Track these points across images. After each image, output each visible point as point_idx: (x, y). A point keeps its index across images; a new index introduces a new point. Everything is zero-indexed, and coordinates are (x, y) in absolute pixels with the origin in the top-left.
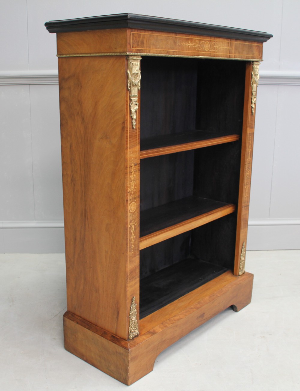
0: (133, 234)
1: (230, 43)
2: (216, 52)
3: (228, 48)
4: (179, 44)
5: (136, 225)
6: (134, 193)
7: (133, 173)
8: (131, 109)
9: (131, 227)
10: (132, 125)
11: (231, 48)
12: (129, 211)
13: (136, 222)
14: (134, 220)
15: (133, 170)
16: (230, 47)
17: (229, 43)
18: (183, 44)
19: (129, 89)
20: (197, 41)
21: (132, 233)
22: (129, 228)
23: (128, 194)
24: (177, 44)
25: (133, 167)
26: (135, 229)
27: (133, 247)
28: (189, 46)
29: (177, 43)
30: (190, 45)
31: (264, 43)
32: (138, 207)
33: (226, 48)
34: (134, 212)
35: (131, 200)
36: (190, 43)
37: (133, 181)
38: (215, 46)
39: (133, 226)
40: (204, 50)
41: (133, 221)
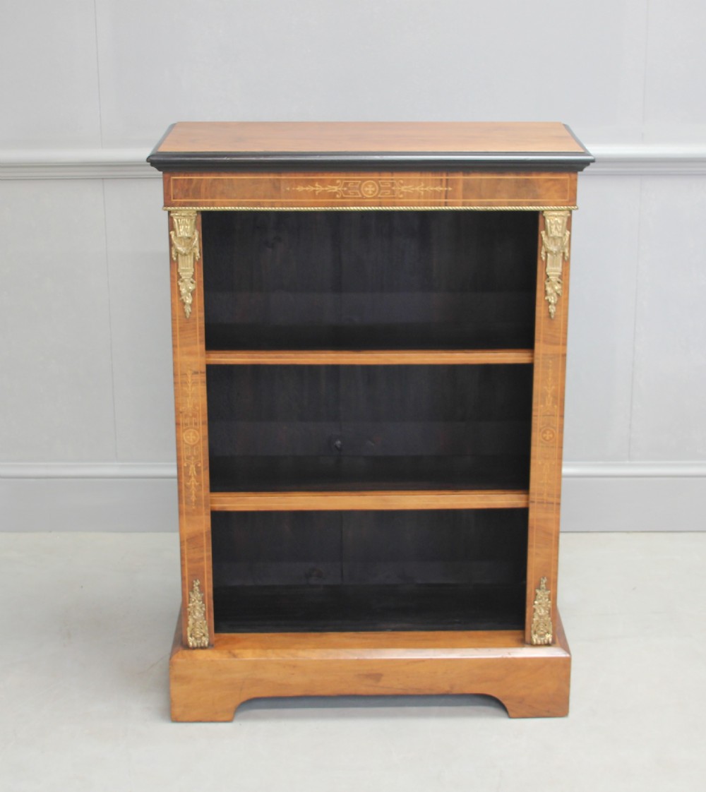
0: (193, 479)
1: (447, 180)
2: (400, 198)
3: (441, 189)
4: (288, 189)
5: (199, 465)
6: (194, 416)
7: (190, 385)
8: (181, 289)
9: (188, 466)
10: (185, 313)
11: (450, 189)
12: (183, 441)
13: (200, 462)
14: (196, 457)
15: (190, 380)
16: (447, 186)
17: (441, 180)
18: (298, 189)
19: (175, 259)
20: (338, 181)
21: (190, 477)
22: (184, 467)
23: (181, 415)
24: (283, 190)
25: (189, 376)
26: (198, 471)
27: (193, 498)
28: (315, 191)
29: (282, 187)
30: (317, 189)
31: (579, 173)
32: (204, 439)
33: (432, 189)
34: (193, 446)
35: (186, 424)
36: (317, 185)
37: (190, 397)
38: (394, 188)
39: (192, 467)
40: (360, 196)
41: (193, 458)
